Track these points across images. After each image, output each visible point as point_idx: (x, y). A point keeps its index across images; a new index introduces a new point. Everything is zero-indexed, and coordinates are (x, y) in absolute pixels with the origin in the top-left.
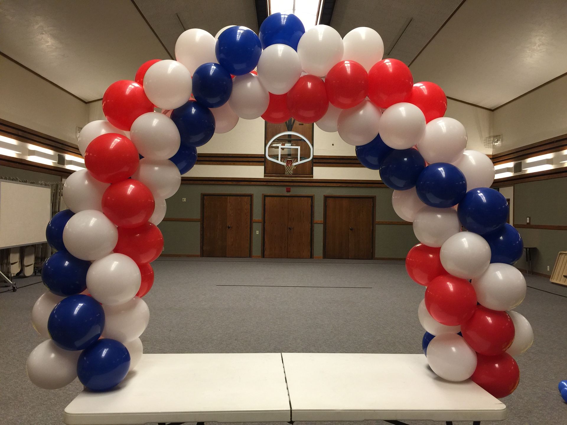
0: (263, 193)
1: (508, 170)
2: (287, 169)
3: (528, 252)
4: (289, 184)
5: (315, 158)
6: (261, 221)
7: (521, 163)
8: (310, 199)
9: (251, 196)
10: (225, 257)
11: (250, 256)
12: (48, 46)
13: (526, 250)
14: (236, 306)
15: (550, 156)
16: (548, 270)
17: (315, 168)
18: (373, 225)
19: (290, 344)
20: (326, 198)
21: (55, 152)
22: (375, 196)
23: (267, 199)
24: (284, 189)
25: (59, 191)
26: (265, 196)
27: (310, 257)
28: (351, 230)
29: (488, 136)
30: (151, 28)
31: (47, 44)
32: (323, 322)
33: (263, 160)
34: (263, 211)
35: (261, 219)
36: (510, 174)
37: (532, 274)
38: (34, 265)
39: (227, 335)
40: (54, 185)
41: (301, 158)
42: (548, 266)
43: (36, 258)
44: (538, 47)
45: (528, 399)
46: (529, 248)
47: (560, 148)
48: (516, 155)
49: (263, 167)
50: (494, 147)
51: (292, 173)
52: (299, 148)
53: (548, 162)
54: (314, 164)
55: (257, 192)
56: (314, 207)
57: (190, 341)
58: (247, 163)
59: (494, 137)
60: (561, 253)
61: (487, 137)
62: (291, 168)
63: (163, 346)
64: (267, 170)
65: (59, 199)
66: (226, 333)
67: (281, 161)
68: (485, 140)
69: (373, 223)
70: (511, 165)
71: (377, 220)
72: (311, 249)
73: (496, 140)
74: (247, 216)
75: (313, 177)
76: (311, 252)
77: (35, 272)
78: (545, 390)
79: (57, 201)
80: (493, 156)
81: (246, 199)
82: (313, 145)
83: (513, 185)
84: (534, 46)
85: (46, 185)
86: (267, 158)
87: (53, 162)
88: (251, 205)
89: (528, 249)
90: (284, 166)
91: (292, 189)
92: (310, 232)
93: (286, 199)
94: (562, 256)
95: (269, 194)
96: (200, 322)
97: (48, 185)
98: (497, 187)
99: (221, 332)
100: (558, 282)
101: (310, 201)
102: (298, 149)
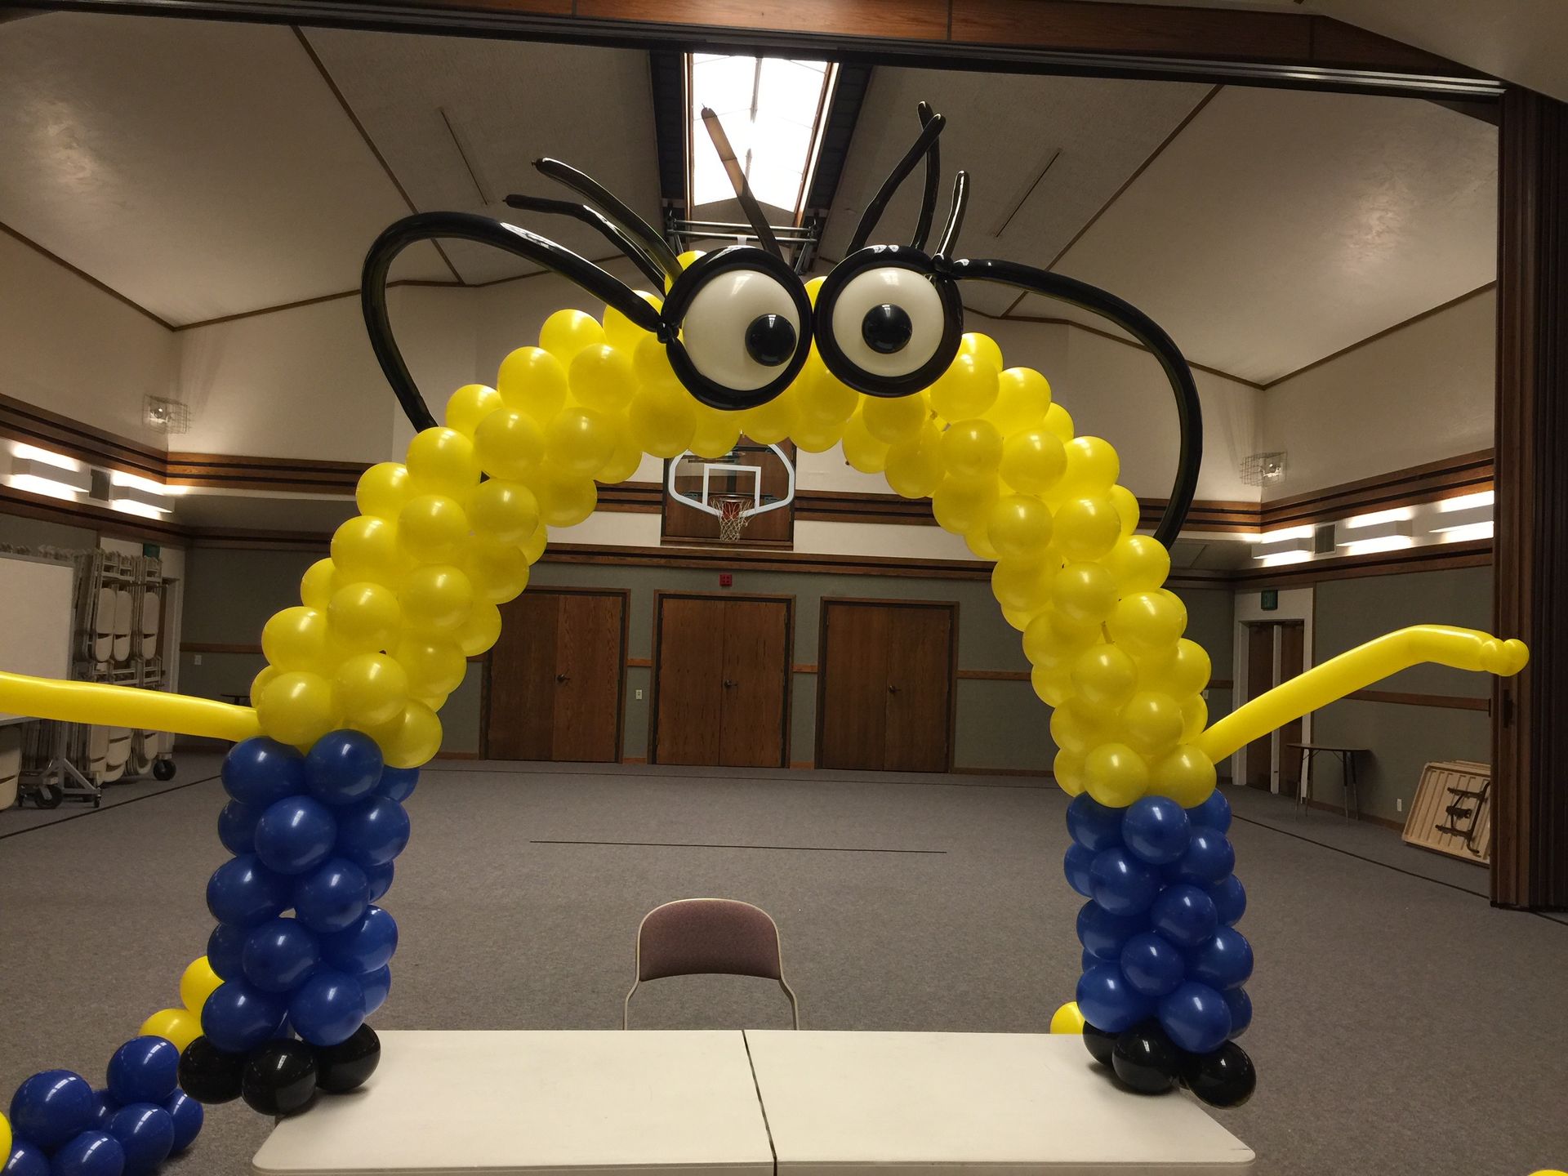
0: (657, 588)
1: (1300, 544)
2: (724, 527)
3: (1347, 760)
4: (727, 566)
5: (800, 496)
6: (649, 664)
7: (1332, 529)
8: (784, 606)
9: (624, 595)
10: (549, 759)
11: (618, 759)
12: (81, 179)
13: (1345, 755)
14: (588, 899)
15: (1404, 513)
16: (1400, 809)
17: (797, 524)
18: (950, 680)
19: (736, 1002)
20: (827, 604)
21: (82, 463)
22: (958, 603)
23: (669, 605)
24: (715, 578)
25: (96, 573)
26: (662, 597)
27: (779, 765)
28: (893, 691)
29: (1250, 455)
30: (369, 141)
31: (81, 175)
32: (821, 945)
33: (659, 497)
34: (656, 637)
35: (650, 659)
36: (1304, 557)
37: (1359, 819)
38: (19, 780)
39: (569, 980)
40: (81, 556)
41: (762, 497)
42: (1399, 801)
43: (25, 760)
44: (1377, 238)
45: (1325, 1143)
46: (1352, 752)
47: (1430, 495)
48: (1320, 507)
49: (658, 518)
50: (1265, 483)
51: (739, 537)
52: (758, 470)
53: (1400, 528)
54: (797, 514)
55: (642, 585)
56: (794, 628)
57: (472, 994)
58: (616, 506)
59: (1267, 456)
60: (1430, 768)
61: (1247, 456)
62: (737, 525)
63: (400, 1008)
64: (669, 525)
65: (95, 597)
66: (565, 972)
67: (709, 504)
68: (1242, 465)
69: (950, 675)
70: (1307, 531)
71: (963, 665)
72: (784, 744)
73: (1271, 465)
74: (610, 649)
75: (792, 547)
76: (782, 750)
77: (20, 798)
78: (1368, 1121)
79: (89, 601)
80: (1263, 505)
81: (608, 602)
82: (794, 463)
83: (1313, 584)
84: (1367, 234)
85: (58, 558)
86: (670, 494)
87: (77, 493)
88: (624, 620)
89: (1349, 754)
90: (716, 517)
91: (737, 579)
92: (781, 697)
93: (721, 605)
94: (1434, 773)
95: (672, 592)
96: (494, 944)
97: (66, 557)
98: (1271, 589)
99: (553, 972)
100: (1422, 842)
101: (784, 612)
102: (755, 472)
